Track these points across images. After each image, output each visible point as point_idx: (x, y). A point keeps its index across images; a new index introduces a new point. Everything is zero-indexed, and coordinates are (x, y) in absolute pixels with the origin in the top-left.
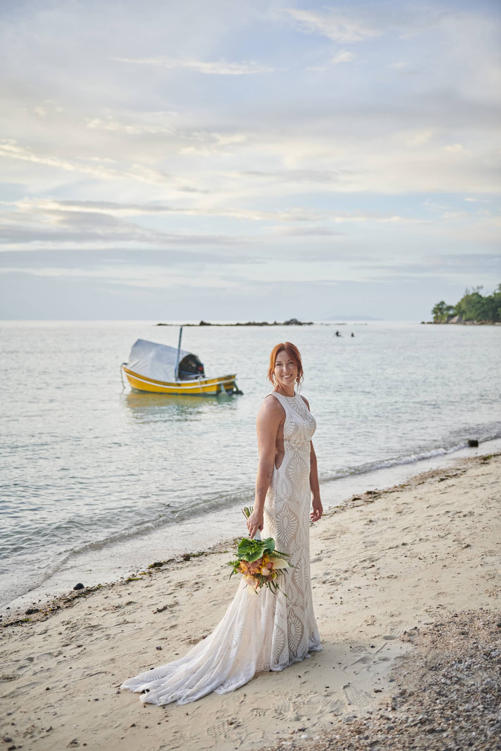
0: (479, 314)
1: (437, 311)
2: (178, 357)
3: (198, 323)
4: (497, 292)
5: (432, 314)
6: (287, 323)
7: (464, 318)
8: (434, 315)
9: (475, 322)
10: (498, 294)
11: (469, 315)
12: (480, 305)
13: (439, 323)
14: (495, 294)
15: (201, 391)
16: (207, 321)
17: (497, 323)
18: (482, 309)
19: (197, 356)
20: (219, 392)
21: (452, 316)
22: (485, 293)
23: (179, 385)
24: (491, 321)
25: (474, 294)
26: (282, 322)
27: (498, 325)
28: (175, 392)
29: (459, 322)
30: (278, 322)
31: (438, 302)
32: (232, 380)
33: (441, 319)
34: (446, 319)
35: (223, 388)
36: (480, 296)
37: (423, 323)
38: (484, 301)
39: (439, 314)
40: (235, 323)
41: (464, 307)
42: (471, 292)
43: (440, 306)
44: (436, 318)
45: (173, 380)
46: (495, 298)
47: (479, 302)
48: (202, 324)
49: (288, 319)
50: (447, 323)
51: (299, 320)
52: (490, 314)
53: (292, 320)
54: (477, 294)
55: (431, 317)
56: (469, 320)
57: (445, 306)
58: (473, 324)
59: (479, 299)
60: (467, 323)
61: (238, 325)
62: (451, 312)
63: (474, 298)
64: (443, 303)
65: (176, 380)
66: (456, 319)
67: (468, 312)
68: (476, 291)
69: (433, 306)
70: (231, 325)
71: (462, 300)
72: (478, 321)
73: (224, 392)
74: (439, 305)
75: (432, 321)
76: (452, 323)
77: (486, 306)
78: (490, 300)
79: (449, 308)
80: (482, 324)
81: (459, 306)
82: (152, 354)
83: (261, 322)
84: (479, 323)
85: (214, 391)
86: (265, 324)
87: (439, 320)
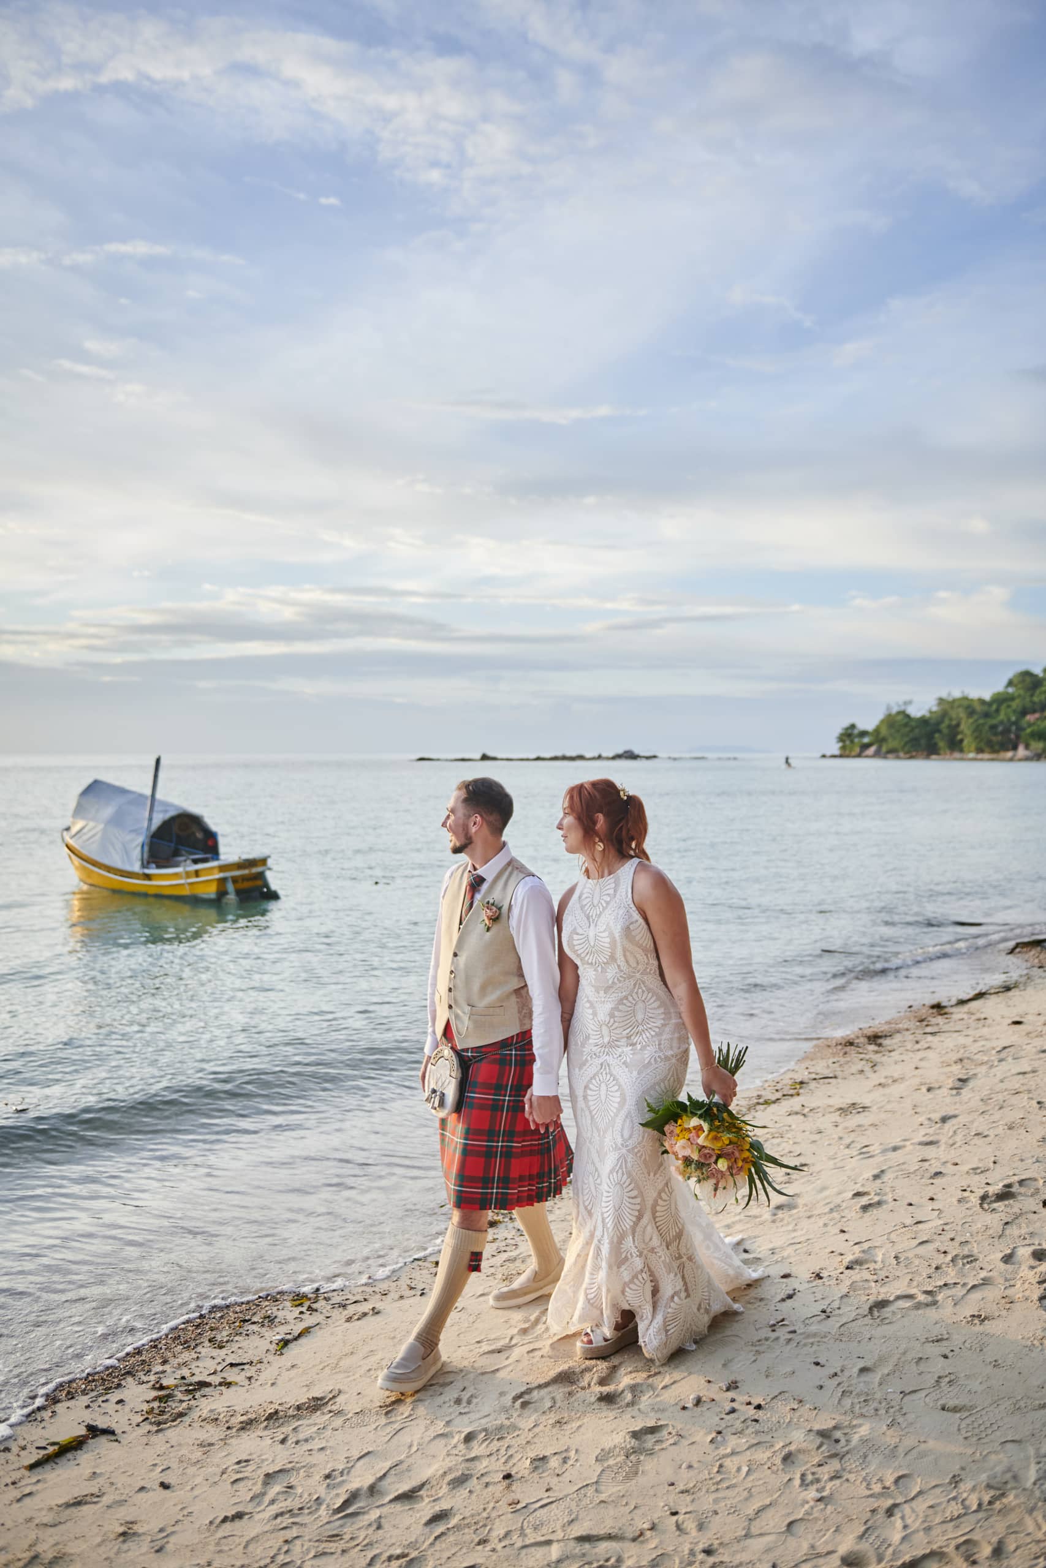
0: (906, 744)
1: (845, 738)
2: (150, 819)
3: (479, 756)
4: (935, 709)
5: (838, 742)
6: (617, 757)
7: (884, 749)
8: (840, 744)
9: (901, 754)
10: (935, 712)
11: (892, 744)
12: (907, 729)
13: (848, 756)
14: (931, 712)
15: (186, 892)
16: (490, 754)
17: (934, 757)
18: (911, 735)
19: (202, 817)
20: (222, 894)
21: (866, 746)
22: (917, 711)
23: (148, 877)
24: (925, 753)
25: (899, 713)
26: (611, 755)
27: (935, 760)
28: (143, 890)
29: (877, 755)
30: (604, 755)
31: (846, 723)
32: (259, 869)
33: (851, 751)
34: (857, 750)
35: (230, 887)
36: (908, 716)
37: (824, 756)
38: (913, 724)
39: (848, 743)
40: (534, 756)
41: (884, 732)
42: (895, 710)
43: (850, 731)
44: (843, 748)
45: (136, 867)
46: (930, 718)
47: (906, 725)
48: (485, 757)
49: (620, 751)
50: (859, 756)
51: (637, 752)
52: (923, 742)
53: (626, 752)
54: (903, 713)
55: (835, 748)
56: (893, 752)
57: (856, 732)
58: (898, 758)
59: (906, 720)
60: (890, 756)
61: (538, 759)
62: (866, 740)
63: (900, 717)
64: (853, 726)
65: (143, 866)
66: (872, 750)
67: (890, 740)
68: (902, 708)
69: (838, 730)
70: (528, 760)
71: (882, 722)
72: (906, 753)
73: (232, 897)
74: (847, 729)
75: (837, 752)
76: (867, 757)
77: (917, 731)
78: (923, 721)
79: (864, 734)
80: (911, 757)
81: (877, 731)
82: (108, 811)
83: (574, 754)
84: (908, 756)
85: (211, 891)
86: (581, 758)
87: (847, 752)
